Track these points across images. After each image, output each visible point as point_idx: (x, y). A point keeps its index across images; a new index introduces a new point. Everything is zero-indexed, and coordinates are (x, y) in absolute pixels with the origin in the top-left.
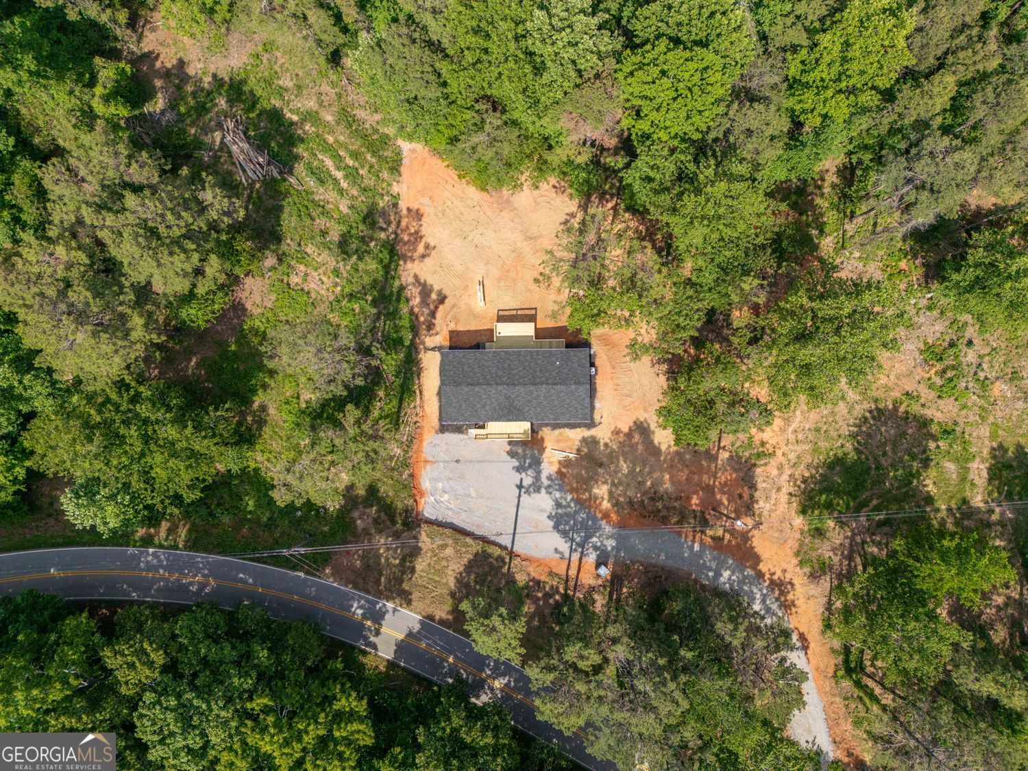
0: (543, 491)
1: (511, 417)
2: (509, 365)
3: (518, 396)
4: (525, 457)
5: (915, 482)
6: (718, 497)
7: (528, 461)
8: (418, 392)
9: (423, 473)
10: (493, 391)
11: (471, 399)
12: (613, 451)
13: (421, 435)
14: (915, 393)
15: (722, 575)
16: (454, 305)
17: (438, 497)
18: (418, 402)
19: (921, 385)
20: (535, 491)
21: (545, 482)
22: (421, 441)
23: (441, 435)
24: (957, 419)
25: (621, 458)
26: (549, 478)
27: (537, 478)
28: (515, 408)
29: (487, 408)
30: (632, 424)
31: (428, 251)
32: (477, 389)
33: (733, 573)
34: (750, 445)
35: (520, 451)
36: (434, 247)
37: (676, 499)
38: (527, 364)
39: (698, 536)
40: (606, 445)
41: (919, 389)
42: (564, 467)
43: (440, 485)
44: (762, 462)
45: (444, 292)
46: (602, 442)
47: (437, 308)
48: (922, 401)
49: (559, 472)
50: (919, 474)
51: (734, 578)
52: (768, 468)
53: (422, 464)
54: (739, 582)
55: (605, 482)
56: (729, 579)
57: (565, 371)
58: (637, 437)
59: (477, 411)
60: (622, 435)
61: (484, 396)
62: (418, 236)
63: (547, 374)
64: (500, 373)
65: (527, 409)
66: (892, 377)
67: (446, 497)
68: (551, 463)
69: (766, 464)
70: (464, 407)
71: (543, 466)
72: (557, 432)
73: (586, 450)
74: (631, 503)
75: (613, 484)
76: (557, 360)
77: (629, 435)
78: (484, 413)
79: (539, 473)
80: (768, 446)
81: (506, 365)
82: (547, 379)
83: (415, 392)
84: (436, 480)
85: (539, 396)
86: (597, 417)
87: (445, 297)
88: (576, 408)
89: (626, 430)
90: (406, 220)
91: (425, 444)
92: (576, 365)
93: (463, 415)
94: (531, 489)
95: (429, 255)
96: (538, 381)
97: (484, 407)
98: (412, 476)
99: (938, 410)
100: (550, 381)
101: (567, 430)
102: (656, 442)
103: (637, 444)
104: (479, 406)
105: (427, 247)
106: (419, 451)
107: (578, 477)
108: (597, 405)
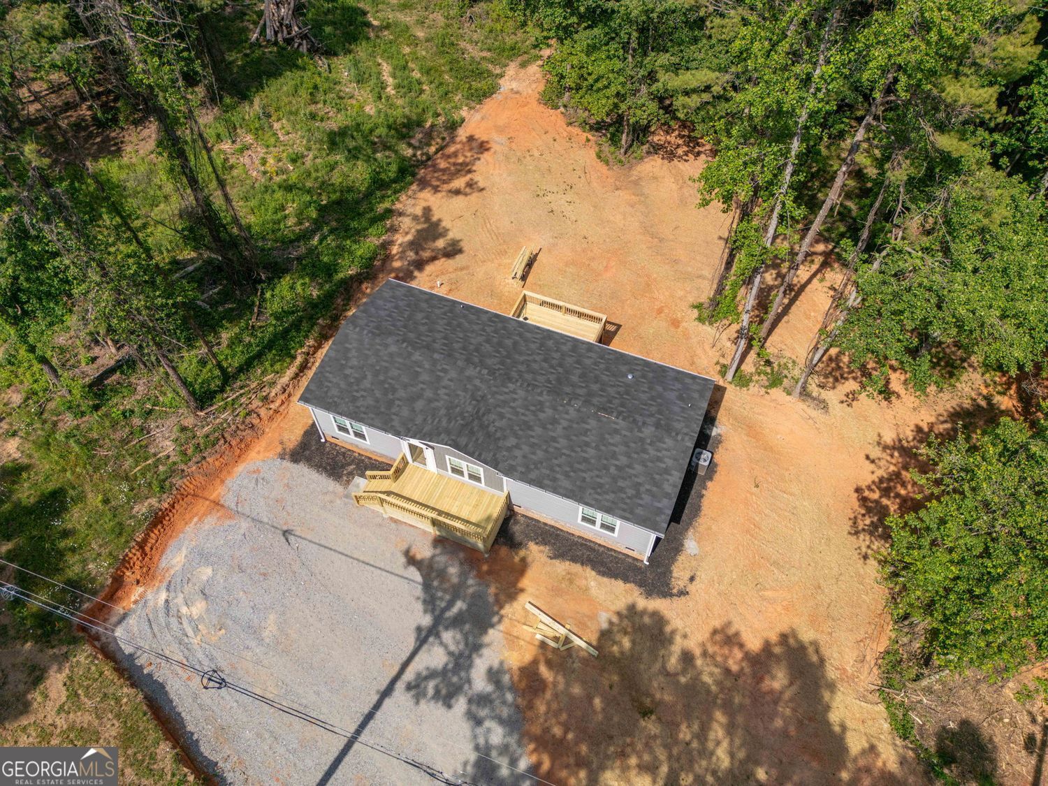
0: (461, 704)
1: (463, 441)
2: (515, 344)
3: (505, 402)
4: (456, 593)
7: (459, 605)
8: (299, 359)
9: (189, 529)
10: (453, 374)
11: (395, 373)
12: (696, 682)
13: (245, 447)
16: (467, 268)
17: (180, 600)
18: (285, 379)
20: (437, 695)
21: (480, 684)
22: (238, 459)
23: (287, 464)
25: (719, 716)
26: (494, 675)
27: (461, 662)
28: (483, 427)
29: (419, 405)
30: (774, 638)
31: (468, 190)
32: (417, 356)
35: (453, 570)
36: (482, 189)
38: (557, 355)
40: (687, 658)
42: (549, 664)
43: (206, 573)
45: (462, 244)
47: (434, 259)
49: (529, 673)
53: (202, 506)
57: (644, 397)
58: (778, 680)
59: (390, 404)
60: (738, 654)
61: (425, 377)
62: (465, 169)
63: (595, 387)
64: (487, 348)
65: (512, 441)
67: (198, 608)
68: (512, 639)
70: (366, 384)
71: (493, 635)
72: (562, 567)
73: (626, 643)
76: (631, 371)
77: (761, 661)
78: (405, 412)
79: (476, 648)
81: (508, 342)
82: (590, 394)
83: (294, 357)
84: (204, 556)
85: (554, 421)
86: (679, 573)
87: (460, 251)
88: (637, 486)
89: (754, 644)
90: (458, 146)
91: (241, 468)
92: (672, 396)
93: (354, 399)
94: (431, 686)
95: (466, 195)
96: (568, 389)
97: (412, 399)
98: (158, 520)
100: (595, 400)
101: (590, 573)
102: (834, 717)
103: (776, 698)
104: (401, 393)
105: (470, 185)
106: (215, 476)
107: (576, 713)
108: (691, 545)
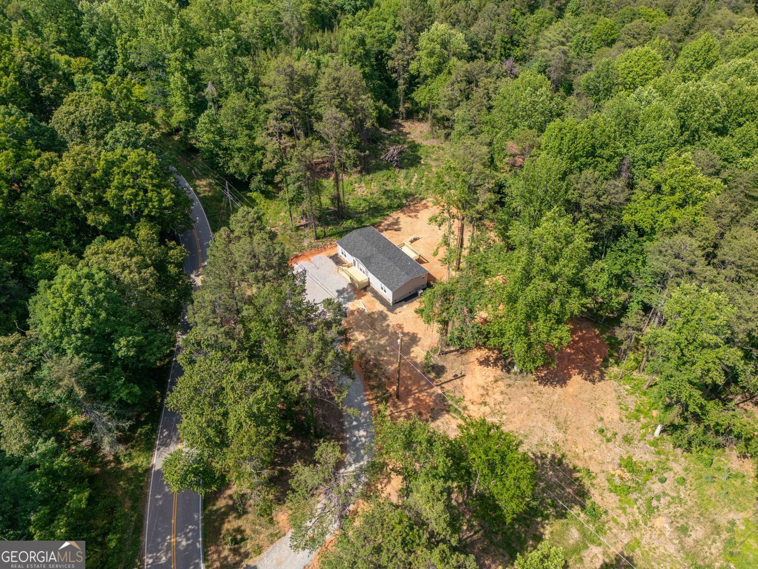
5: (539, 519)
6: (410, 400)
7: (346, 295)
11: (358, 244)
12: (387, 330)
13: (321, 251)
14: (593, 474)
15: (359, 430)
16: (398, 234)
19: (603, 474)
22: (319, 253)
23: (329, 258)
24: (610, 511)
25: (387, 337)
29: (359, 251)
30: (411, 332)
33: (366, 437)
34: (457, 402)
35: (349, 290)
36: (418, 218)
37: (386, 377)
38: (397, 254)
39: (374, 402)
40: (388, 325)
41: (599, 475)
42: (358, 312)
44: (454, 415)
45: (401, 229)
46: (387, 322)
47: (391, 230)
48: (594, 482)
49: (352, 312)
50: (547, 517)
51: (363, 439)
52: (453, 421)
53: (307, 258)
54: (363, 445)
55: (366, 336)
56: (360, 437)
57: (409, 267)
58: (406, 338)
59: (354, 249)
60: (401, 330)
61: (364, 247)
62: (417, 211)
63: (399, 262)
64: (382, 246)
65: (374, 265)
66: (586, 454)
68: (354, 305)
69: (454, 418)
70: (351, 244)
71: (350, 303)
72: (373, 299)
73: (376, 316)
74: (363, 354)
75: (368, 341)
77: (405, 334)
78: (356, 252)
79: (346, 303)
80: (466, 412)
81: (388, 247)
82: (397, 262)
85: (385, 264)
86: (397, 310)
89: (406, 331)
90: (420, 205)
91: (318, 255)
92: (416, 270)
93: (347, 246)
95: (412, 218)
98: (297, 257)
99: (601, 495)
101: (378, 302)
102: (412, 349)
105: (415, 216)
106: (312, 254)
107: (357, 321)
